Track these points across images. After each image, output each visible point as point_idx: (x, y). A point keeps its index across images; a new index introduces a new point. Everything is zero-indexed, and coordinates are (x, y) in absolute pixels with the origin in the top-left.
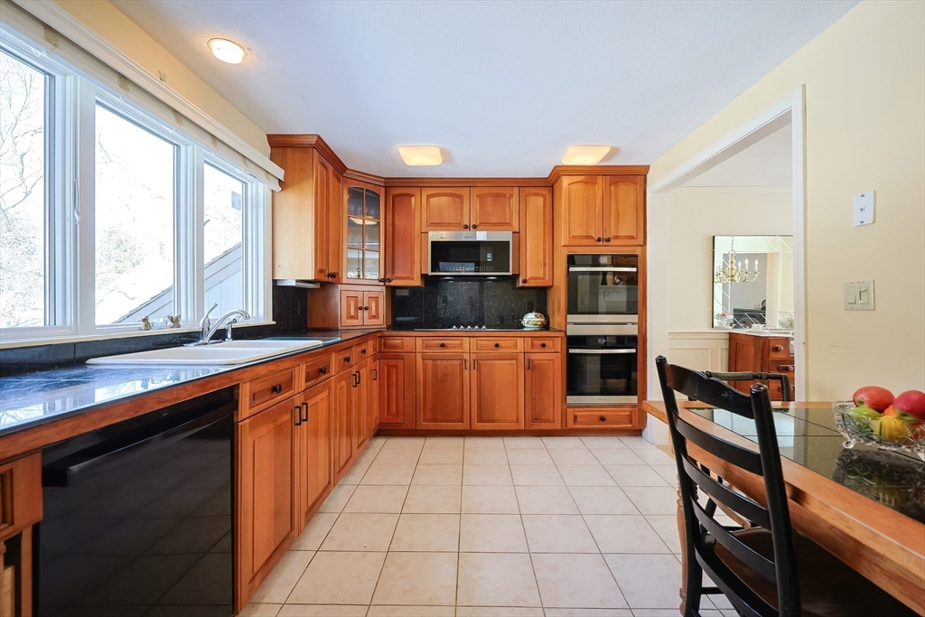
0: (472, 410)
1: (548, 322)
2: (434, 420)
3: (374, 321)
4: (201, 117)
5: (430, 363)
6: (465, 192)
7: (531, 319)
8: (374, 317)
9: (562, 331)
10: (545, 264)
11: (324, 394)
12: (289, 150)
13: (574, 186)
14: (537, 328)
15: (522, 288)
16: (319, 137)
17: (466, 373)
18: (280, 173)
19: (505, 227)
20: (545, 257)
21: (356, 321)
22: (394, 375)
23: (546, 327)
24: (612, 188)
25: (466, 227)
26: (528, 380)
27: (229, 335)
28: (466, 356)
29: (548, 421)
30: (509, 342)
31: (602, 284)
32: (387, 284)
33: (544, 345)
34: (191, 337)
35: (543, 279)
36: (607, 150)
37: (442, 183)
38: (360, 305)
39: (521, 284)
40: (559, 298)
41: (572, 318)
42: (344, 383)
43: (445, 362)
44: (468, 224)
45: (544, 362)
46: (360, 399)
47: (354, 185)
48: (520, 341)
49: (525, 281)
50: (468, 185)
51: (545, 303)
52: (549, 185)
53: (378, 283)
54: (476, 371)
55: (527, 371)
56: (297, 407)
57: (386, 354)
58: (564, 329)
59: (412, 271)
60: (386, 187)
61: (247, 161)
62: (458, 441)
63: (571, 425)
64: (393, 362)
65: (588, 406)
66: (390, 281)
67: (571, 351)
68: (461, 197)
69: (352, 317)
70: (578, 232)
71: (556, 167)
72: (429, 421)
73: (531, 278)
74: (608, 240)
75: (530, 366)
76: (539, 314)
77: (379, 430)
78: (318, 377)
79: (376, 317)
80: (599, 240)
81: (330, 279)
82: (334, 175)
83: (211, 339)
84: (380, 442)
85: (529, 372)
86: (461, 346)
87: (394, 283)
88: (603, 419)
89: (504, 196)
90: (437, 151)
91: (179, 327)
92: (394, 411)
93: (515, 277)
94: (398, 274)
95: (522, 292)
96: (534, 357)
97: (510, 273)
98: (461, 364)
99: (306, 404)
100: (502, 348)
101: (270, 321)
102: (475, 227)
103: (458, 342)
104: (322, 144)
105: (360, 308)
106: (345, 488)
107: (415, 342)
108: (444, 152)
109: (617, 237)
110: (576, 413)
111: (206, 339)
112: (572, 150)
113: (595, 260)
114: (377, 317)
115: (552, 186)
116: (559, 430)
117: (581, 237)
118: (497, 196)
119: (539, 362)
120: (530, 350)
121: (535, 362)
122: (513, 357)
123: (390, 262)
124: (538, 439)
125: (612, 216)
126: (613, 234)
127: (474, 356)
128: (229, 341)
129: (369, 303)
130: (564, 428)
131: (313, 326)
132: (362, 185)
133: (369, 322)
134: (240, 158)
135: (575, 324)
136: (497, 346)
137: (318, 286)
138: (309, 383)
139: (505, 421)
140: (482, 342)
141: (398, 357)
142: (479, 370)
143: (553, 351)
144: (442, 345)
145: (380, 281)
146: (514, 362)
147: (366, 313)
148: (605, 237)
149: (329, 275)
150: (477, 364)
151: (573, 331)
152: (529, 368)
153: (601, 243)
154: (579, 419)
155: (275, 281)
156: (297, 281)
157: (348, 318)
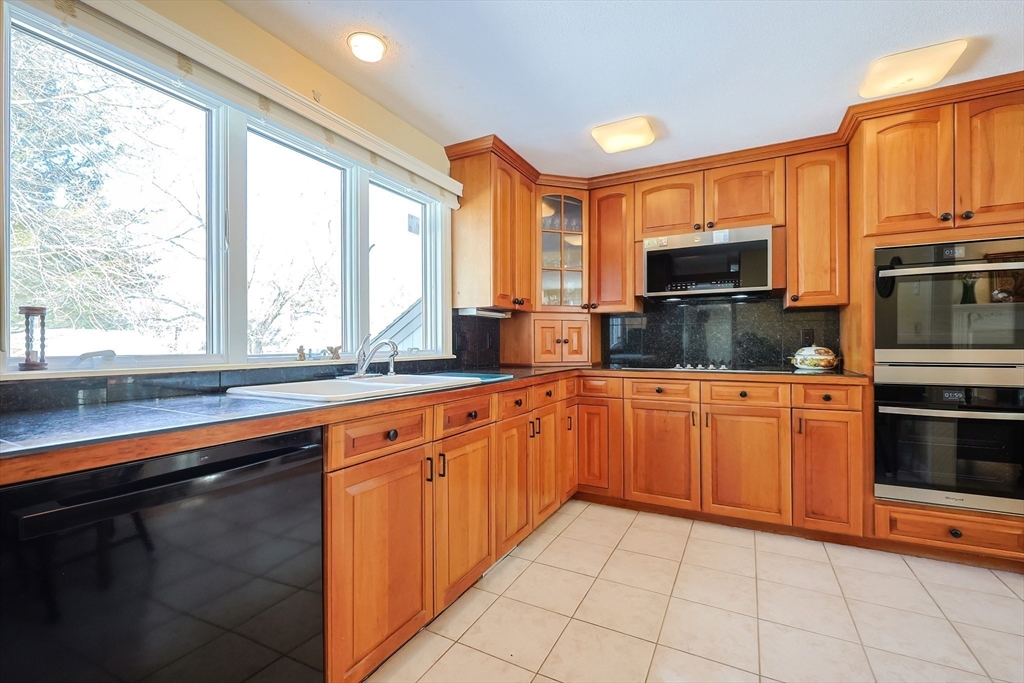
0: (704, 484)
1: (842, 362)
2: (649, 491)
3: (576, 358)
4: (358, 133)
5: (642, 413)
6: (696, 179)
7: (809, 358)
8: (576, 352)
9: (865, 376)
10: (833, 270)
11: (480, 444)
12: (467, 160)
13: (889, 136)
14: (819, 370)
15: (791, 310)
16: (495, 137)
17: (695, 431)
18: (457, 187)
19: (762, 220)
20: (832, 260)
21: (552, 356)
22: (596, 425)
23: (837, 368)
24: (977, 122)
25: (698, 227)
26: (799, 455)
27: (392, 369)
28: (695, 408)
29: (838, 519)
30: (768, 391)
31: (964, 301)
32: (592, 310)
33: (827, 398)
34: (347, 370)
35: (830, 293)
36: (959, 48)
37: (663, 171)
38: (558, 337)
39: (788, 303)
40: (860, 323)
41: (882, 355)
42: (514, 431)
43: (664, 414)
44: (701, 223)
45: (827, 424)
46: (542, 451)
47: (550, 192)
48: (784, 390)
49: (795, 299)
50: (701, 168)
51: (837, 333)
52: (841, 144)
53: (581, 310)
54: (709, 430)
55: (796, 435)
56: (428, 459)
57: (585, 398)
58: (869, 373)
59: (624, 294)
60: (590, 190)
61: (416, 178)
62: (684, 525)
63: (883, 532)
64: (594, 409)
65: (923, 506)
66: (595, 308)
67: (883, 409)
68: (690, 187)
69: (549, 352)
70: (896, 208)
71: (850, 108)
72: (641, 491)
73: (807, 294)
74: (967, 216)
75: (801, 428)
76: (822, 349)
77: (578, 492)
78: (467, 422)
79: (578, 352)
80: (945, 218)
81: (517, 307)
82: (522, 183)
83: (367, 372)
84: (579, 507)
85: (799, 439)
86: (687, 392)
87: (601, 309)
88: (955, 533)
89: (758, 174)
90: (643, 123)
91: (338, 358)
92: (596, 472)
93: (778, 294)
94: (606, 297)
95: (793, 316)
96: (808, 415)
97: (769, 287)
98: (687, 418)
99: (443, 455)
100: (751, 398)
101: (449, 355)
102: (711, 225)
103: (683, 387)
104: (501, 146)
105: (558, 342)
106: (517, 562)
107: (623, 385)
108: (655, 125)
109: (988, 209)
110: (895, 515)
111: (361, 372)
112: (878, 66)
113: (941, 254)
114: (581, 351)
115: (848, 145)
116: (858, 538)
117: (906, 217)
118: (748, 175)
119: (818, 424)
120: (801, 403)
121: (811, 423)
122: (773, 414)
123: (596, 284)
124: (820, 544)
125: (978, 172)
126: (977, 204)
127: (706, 408)
128: (392, 375)
129: (569, 334)
130: (870, 535)
131: (505, 362)
132: (559, 192)
133: (568, 358)
134: (406, 174)
135: (892, 364)
136: (743, 395)
137: (508, 315)
138: (452, 430)
139: (757, 508)
140: (720, 389)
141: (602, 403)
142: (714, 430)
143: (846, 407)
144: (659, 391)
145: (583, 307)
146: (774, 420)
147: (565, 346)
148: (960, 211)
149: (514, 302)
150: (711, 419)
151: (884, 376)
152: (800, 432)
153: (950, 223)
154: (900, 526)
155: (455, 311)
156: (478, 309)
157: (543, 353)
